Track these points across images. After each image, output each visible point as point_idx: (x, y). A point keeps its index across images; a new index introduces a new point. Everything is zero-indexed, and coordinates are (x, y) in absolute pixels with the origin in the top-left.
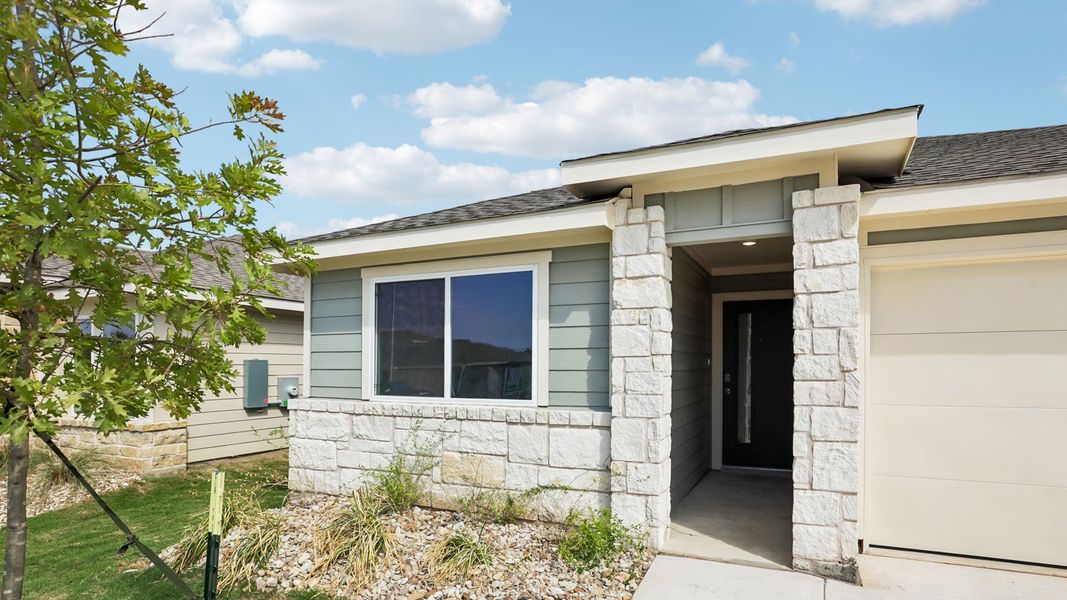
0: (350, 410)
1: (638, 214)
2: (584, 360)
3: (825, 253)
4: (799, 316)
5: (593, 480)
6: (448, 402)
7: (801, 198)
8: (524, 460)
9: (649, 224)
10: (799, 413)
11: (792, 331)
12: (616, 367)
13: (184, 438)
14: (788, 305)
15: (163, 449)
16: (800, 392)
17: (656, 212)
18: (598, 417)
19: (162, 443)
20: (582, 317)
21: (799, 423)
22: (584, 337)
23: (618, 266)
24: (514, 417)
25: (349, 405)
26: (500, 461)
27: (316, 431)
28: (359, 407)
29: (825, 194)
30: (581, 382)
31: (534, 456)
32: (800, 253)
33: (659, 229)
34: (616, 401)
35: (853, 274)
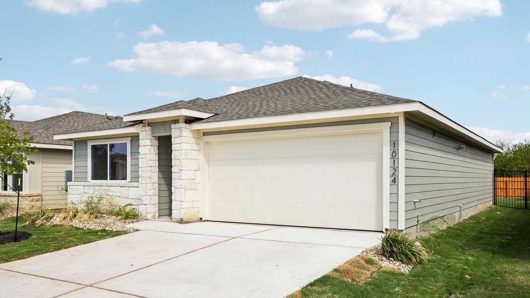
0: (83, 185)
1: (144, 129)
4: (173, 156)
6: (109, 182)
7: (173, 126)
8: (123, 197)
9: (146, 131)
10: (172, 181)
12: (140, 170)
13: (40, 200)
15: (33, 203)
18: (137, 184)
19: (32, 201)
23: (141, 142)
24: (121, 185)
25: (83, 183)
26: (118, 198)
27: (75, 192)
28: (86, 184)
29: (176, 126)
31: (125, 196)
32: (173, 140)
34: (140, 179)
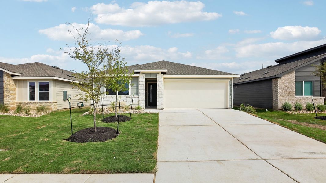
1: (142, 75)
2: (135, 90)
3: (160, 80)
4: (158, 86)
5: (137, 103)
6: (118, 95)
7: (158, 75)
8: (129, 101)
9: (143, 76)
10: (157, 95)
11: (157, 87)
12: (140, 91)
14: (157, 84)
16: (158, 93)
17: (144, 75)
18: (138, 96)
20: (135, 85)
21: (158, 96)
22: (135, 88)
23: (140, 80)
24: (127, 97)
26: (125, 102)
28: (104, 96)
29: (160, 75)
30: (135, 92)
32: (158, 80)
33: (144, 77)
34: (140, 94)
35: (162, 82)
